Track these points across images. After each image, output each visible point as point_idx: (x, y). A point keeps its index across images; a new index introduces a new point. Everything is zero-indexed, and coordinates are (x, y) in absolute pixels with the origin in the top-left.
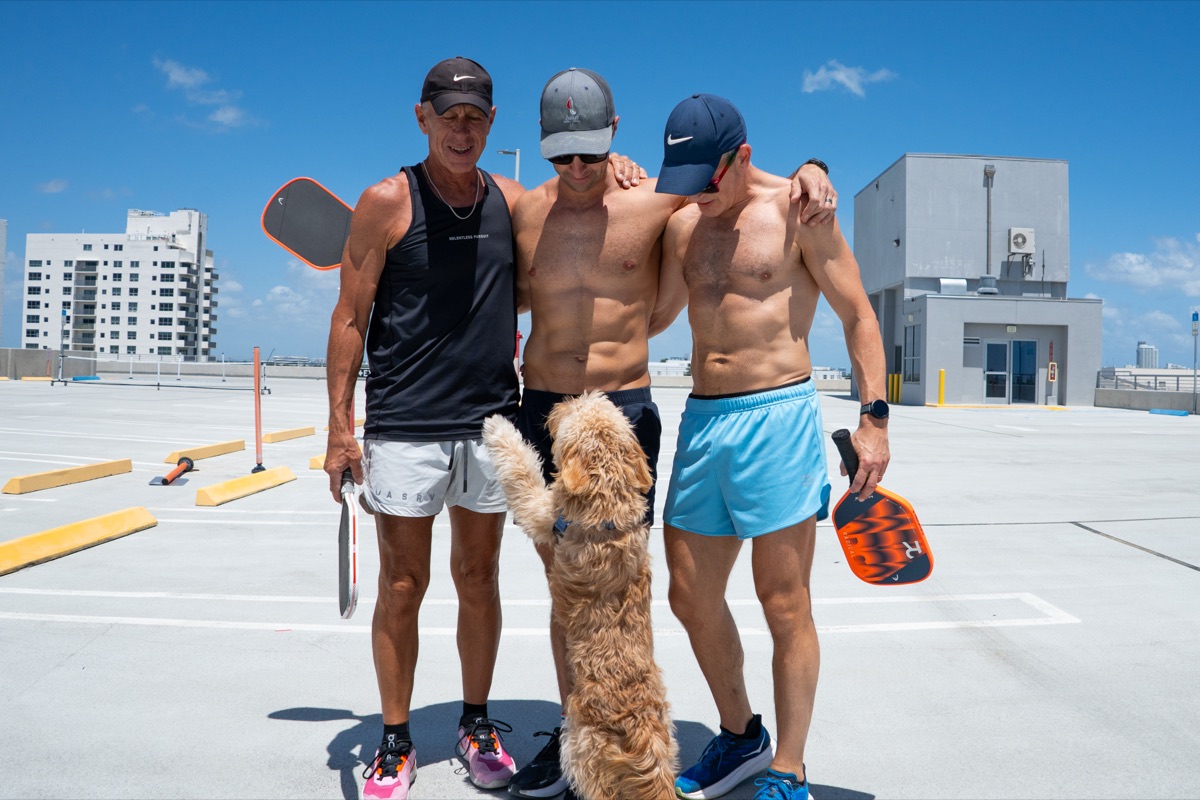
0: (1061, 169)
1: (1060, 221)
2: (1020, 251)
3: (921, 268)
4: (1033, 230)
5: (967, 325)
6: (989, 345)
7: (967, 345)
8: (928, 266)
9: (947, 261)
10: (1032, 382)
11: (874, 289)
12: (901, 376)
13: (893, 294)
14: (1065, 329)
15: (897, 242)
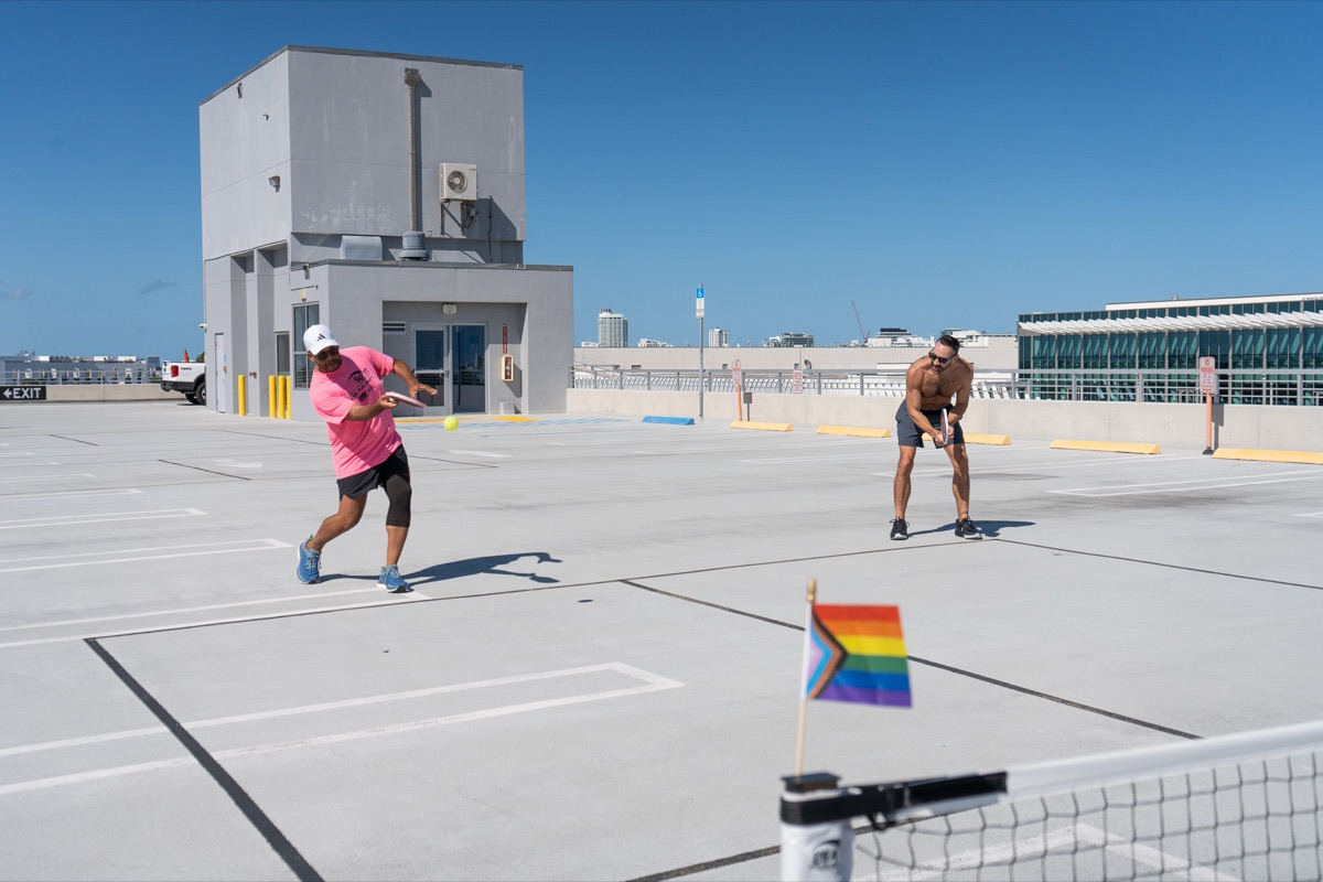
0: (512, 78)
1: (513, 155)
2: (458, 196)
3: (314, 219)
4: (474, 166)
5: (386, 304)
6: (417, 332)
7: (387, 333)
8: (325, 218)
9: (352, 210)
10: (479, 382)
11: (239, 247)
12: (290, 379)
13: (274, 255)
14: (520, 308)
15: (276, 181)
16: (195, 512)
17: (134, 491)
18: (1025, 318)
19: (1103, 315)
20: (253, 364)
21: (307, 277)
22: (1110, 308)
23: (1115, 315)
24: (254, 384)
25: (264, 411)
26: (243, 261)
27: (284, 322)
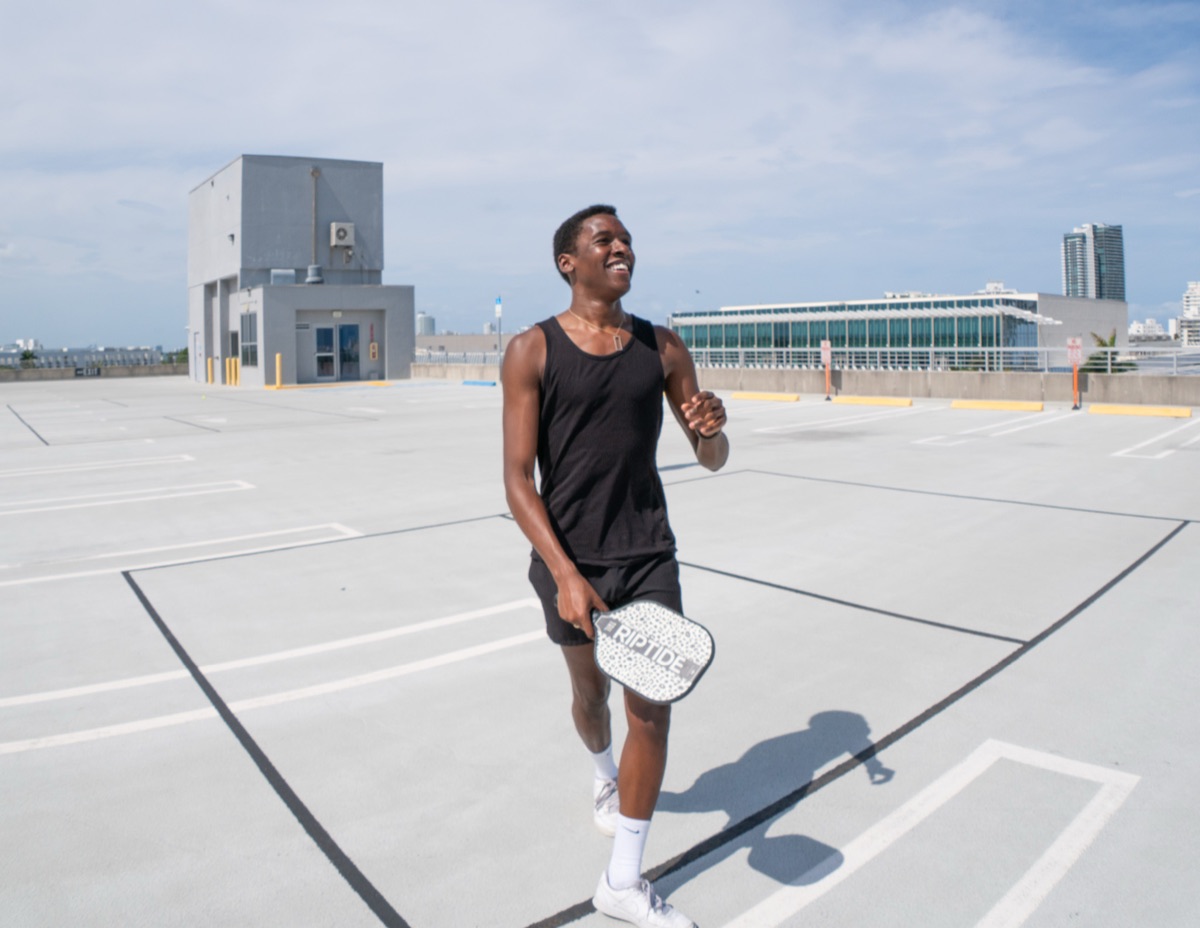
1: (376, 217)
2: (342, 243)
3: (255, 260)
4: (353, 224)
5: (298, 312)
6: (317, 329)
7: (300, 330)
8: (260, 258)
9: (277, 253)
11: (209, 279)
12: (239, 360)
13: (228, 284)
14: (381, 313)
15: (232, 236)
16: (187, 458)
17: (149, 441)
18: (675, 315)
19: (720, 313)
20: (217, 350)
21: (250, 295)
22: (724, 309)
23: (727, 313)
24: (218, 364)
25: (224, 381)
26: (210, 289)
27: (235, 325)
